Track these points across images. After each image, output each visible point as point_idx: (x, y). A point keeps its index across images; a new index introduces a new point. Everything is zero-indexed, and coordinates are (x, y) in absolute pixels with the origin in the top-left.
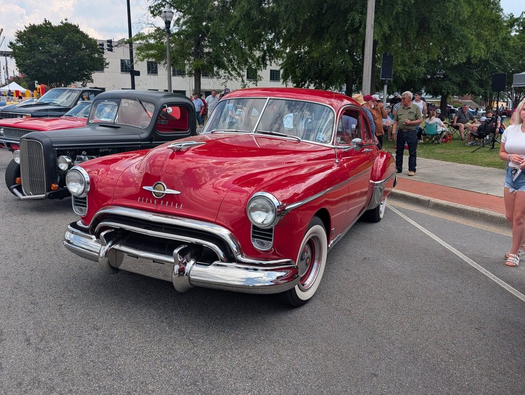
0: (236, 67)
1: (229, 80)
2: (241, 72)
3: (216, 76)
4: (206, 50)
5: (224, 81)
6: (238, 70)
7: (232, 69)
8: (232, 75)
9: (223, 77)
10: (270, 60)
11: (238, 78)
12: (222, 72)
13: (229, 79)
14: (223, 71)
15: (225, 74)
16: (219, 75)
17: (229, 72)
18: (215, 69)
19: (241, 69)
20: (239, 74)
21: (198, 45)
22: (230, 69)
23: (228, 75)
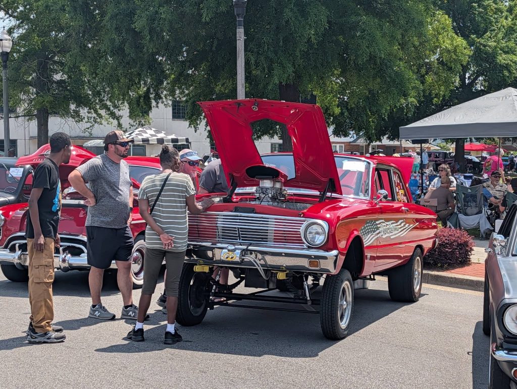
0: (109, 103)
1: (96, 125)
2: (116, 111)
3: (73, 117)
4: (57, 77)
5: (89, 125)
6: (112, 108)
7: (100, 107)
8: (100, 116)
9: (86, 119)
10: (155, 99)
11: (111, 120)
12: (84, 112)
13: (95, 122)
14: (86, 110)
15: (89, 115)
16: (79, 116)
17: (96, 112)
18: (73, 107)
19: (115, 107)
20: (113, 115)
21: (44, 70)
22: (98, 107)
23: (94, 115)
